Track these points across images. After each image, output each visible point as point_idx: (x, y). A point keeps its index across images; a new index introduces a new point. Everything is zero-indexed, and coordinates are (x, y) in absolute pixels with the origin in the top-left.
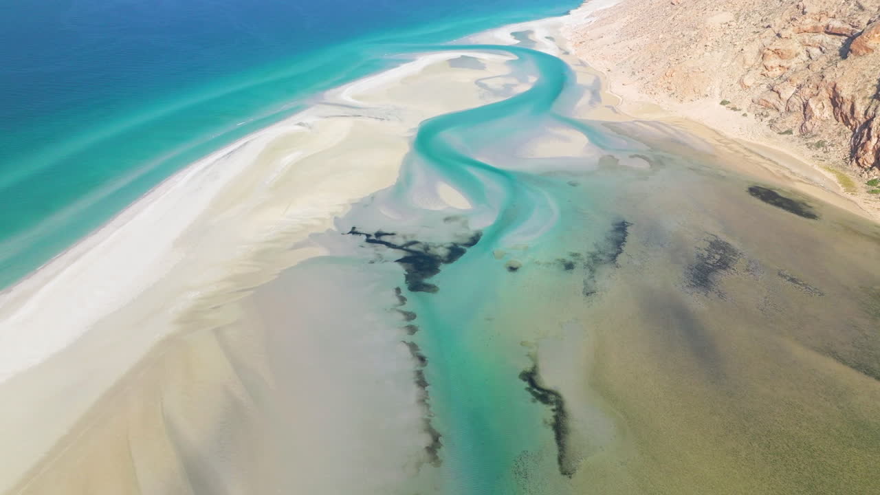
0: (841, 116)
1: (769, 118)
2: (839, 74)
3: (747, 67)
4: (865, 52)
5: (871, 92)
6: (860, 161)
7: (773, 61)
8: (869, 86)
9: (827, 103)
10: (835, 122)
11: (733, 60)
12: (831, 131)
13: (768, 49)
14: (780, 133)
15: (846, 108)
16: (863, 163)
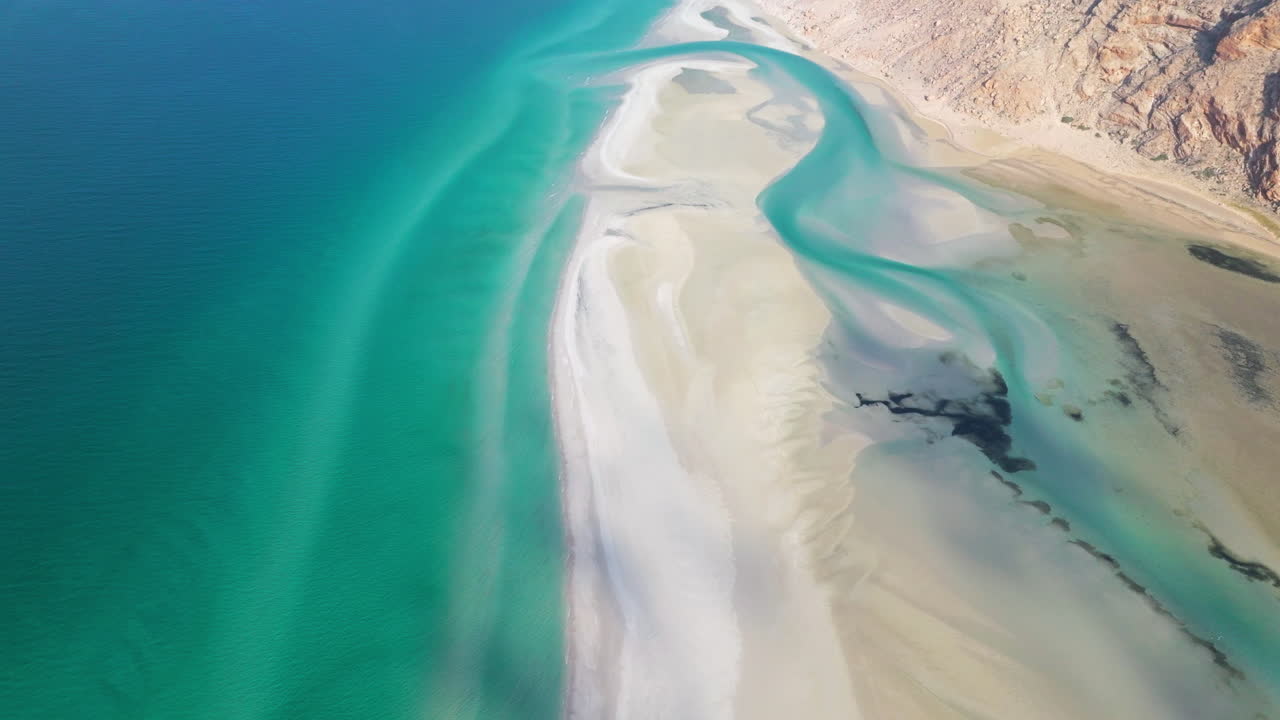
0: (1225, 136)
1: (1129, 139)
2: (1212, 85)
3: (1080, 70)
4: (1236, 56)
5: (1258, 108)
6: (1269, 194)
7: (1113, 63)
8: (1254, 101)
9: (1203, 119)
10: (1217, 144)
11: (1060, 61)
12: (1217, 156)
13: (1104, 47)
14: (1154, 159)
15: (1233, 128)
16: (1272, 196)
